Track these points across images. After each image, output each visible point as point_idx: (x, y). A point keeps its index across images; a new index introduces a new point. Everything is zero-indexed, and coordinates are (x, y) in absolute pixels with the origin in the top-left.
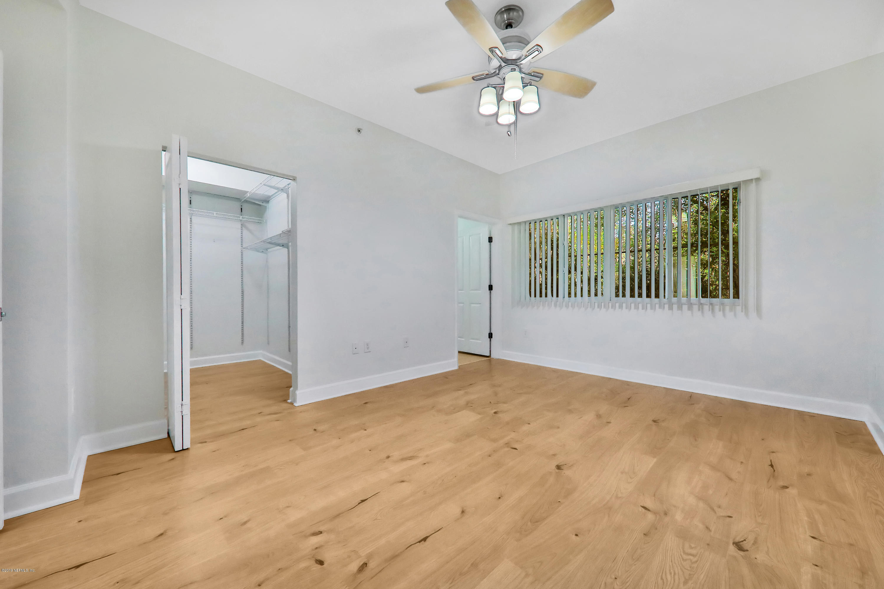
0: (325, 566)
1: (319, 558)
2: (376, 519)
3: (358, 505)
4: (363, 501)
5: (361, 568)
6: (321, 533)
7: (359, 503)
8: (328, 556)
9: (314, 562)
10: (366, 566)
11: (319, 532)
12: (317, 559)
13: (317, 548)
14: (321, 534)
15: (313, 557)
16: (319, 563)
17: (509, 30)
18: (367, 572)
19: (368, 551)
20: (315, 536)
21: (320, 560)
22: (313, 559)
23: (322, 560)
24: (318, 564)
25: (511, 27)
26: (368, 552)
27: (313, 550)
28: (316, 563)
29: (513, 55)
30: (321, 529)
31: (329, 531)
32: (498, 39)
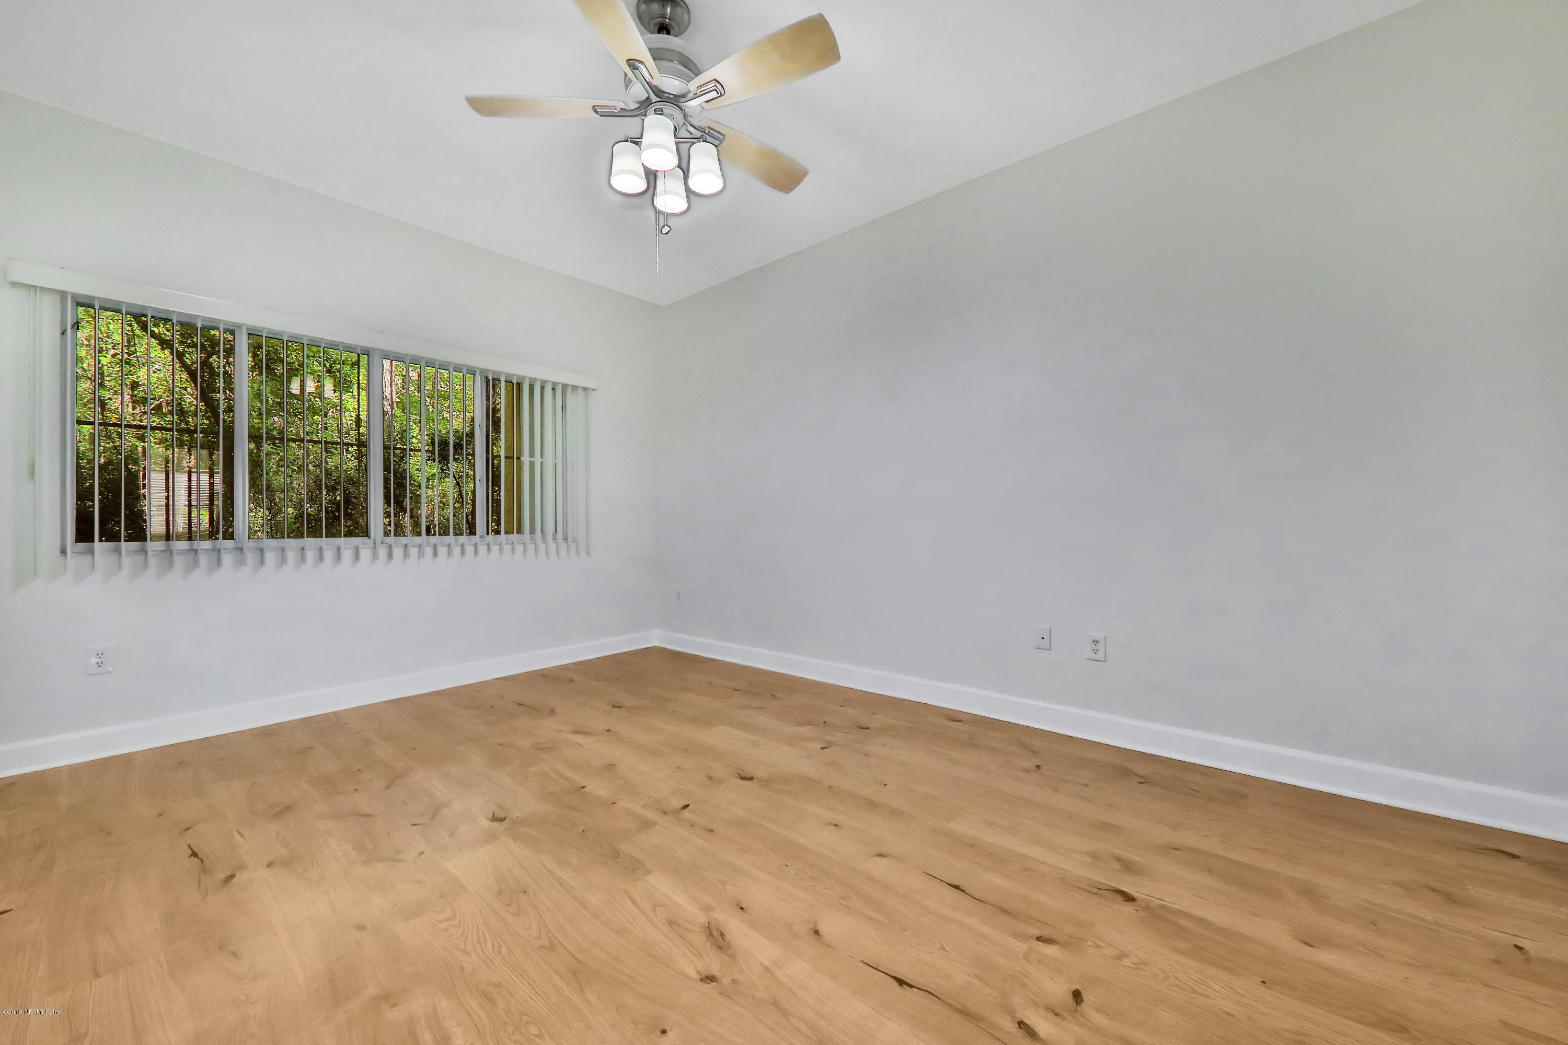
0: (1078, 987)
1: (1070, 999)
2: (941, 949)
3: (916, 988)
4: (901, 982)
5: (1048, 942)
6: (1021, 1024)
7: (911, 986)
8: (1059, 990)
9: (1084, 1005)
10: (1041, 937)
11: (1020, 1027)
12: (1075, 1003)
13: (1056, 1014)
14: (1023, 1021)
15: (1076, 1011)
16: (1080, 997)
17: (663, 37)
18: (1046, 932)
19: (1012, 942)
20: (1033, 1030)
21: (1074, 999)
22: (1079, 1009)
23: (1071, 996)
24: (1082, 997)
25: (668, 33)
26: (1015, 941)
27: (1064, 1019)
28: (1082, 1001)
29: (672, 85)
30: (1011, 1027)
31: (1010, 1011)
32: (646, 48)
